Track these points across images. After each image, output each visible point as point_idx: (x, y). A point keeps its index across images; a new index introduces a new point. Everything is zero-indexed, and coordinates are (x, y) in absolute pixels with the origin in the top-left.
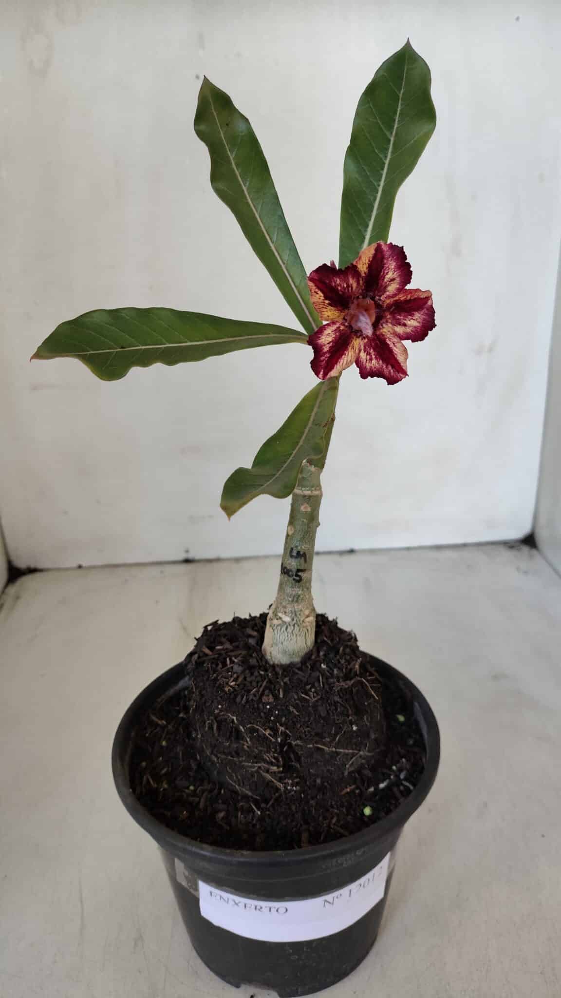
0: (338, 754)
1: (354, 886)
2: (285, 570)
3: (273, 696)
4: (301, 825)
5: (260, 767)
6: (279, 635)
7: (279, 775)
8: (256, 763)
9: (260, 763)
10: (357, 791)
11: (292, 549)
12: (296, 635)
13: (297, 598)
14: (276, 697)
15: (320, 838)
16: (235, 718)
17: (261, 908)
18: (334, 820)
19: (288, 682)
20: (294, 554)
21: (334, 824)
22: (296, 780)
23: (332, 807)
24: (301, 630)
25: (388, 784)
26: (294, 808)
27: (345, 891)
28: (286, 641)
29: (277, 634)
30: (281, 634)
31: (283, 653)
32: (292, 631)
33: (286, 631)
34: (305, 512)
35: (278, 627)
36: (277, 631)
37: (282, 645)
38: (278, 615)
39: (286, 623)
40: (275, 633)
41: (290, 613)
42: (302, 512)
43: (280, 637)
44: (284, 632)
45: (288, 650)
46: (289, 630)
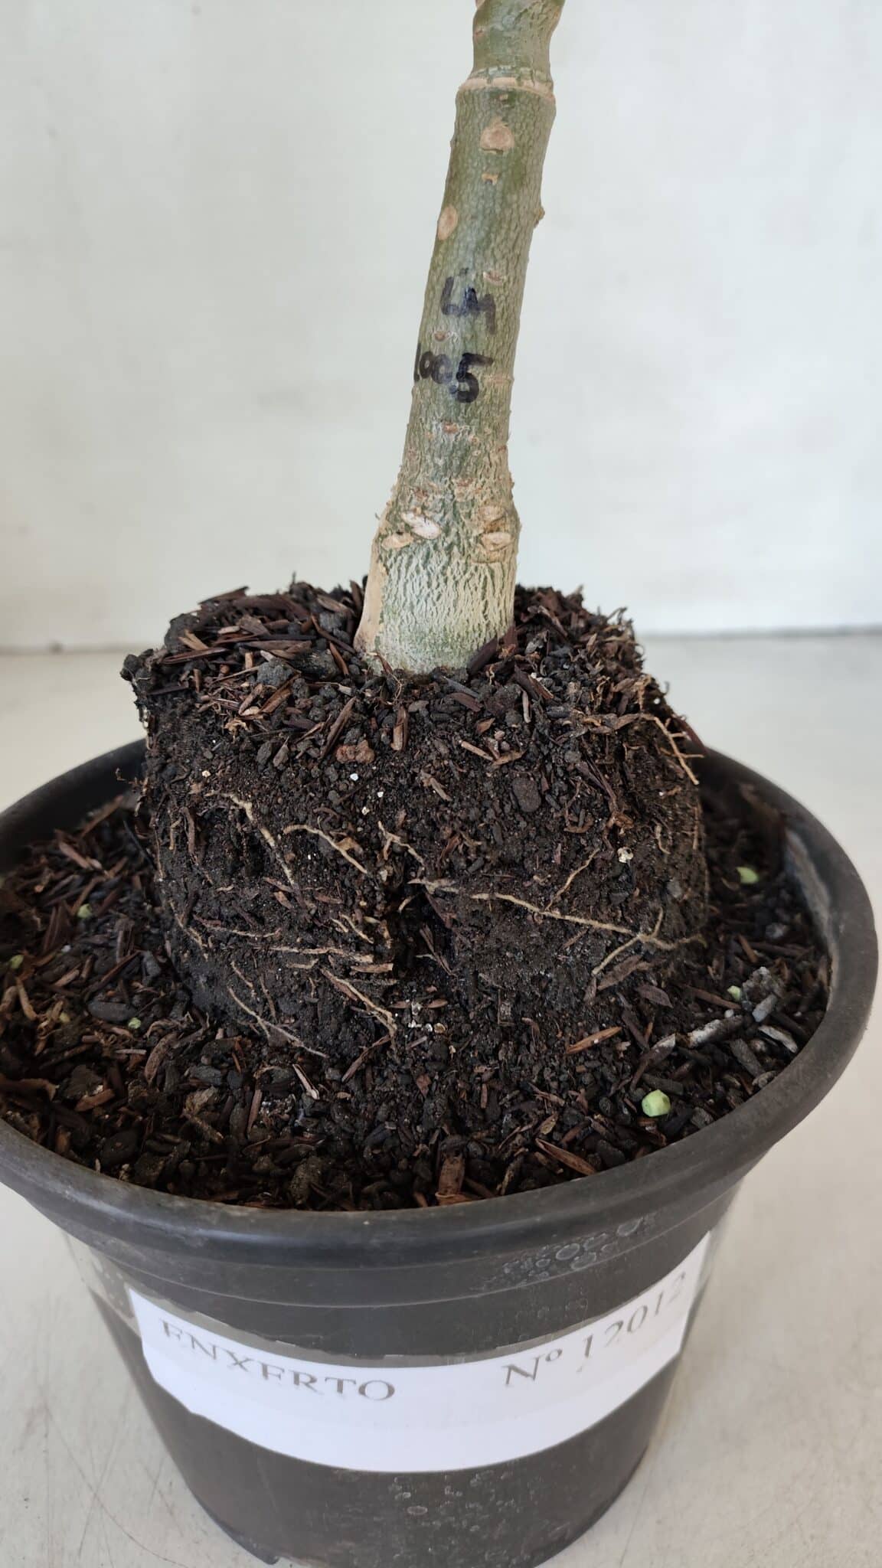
0: (568, 929)
1: (599, 1328)
2: (427, 364)
3: (371, 746)
4: (443, 1136)
5: (323, 960)
6: (401, 583)
7: (385, 983)
8: (314, 947)
9: (323, 945)
10: (624, 1046)
11: (449, 282)
12: (457, 583)
13: (462, 459)
14: (381, 751)
15: (502, 1179)
16: (248, 806)
17: (313, 1380)
18: (547, 1127)
19: (424, 713)
20: (457, 299)
21: (549, 1137)
22: (435, 1005)
23: (543, 1085)
24: (472, 569)
25: (718, 1030)
26: (422, 1083)
27: (572, 1342)
28: (422, 601)
29: (399, 578)
30: (408, 577)
31: (414, 639)
32: (444, 568)
33: (425, 567)
34: (494, 153)
35: (399, 558)
36: (399, 571)
37: (413, 613)
38: (402, 521)
39: (425, 542)
40: (393, 577)
41: (438, 510)
42: (486, 153)
43: (405, 589)
44: (418, 572)
45: (431, 630)
46: (435, 565)
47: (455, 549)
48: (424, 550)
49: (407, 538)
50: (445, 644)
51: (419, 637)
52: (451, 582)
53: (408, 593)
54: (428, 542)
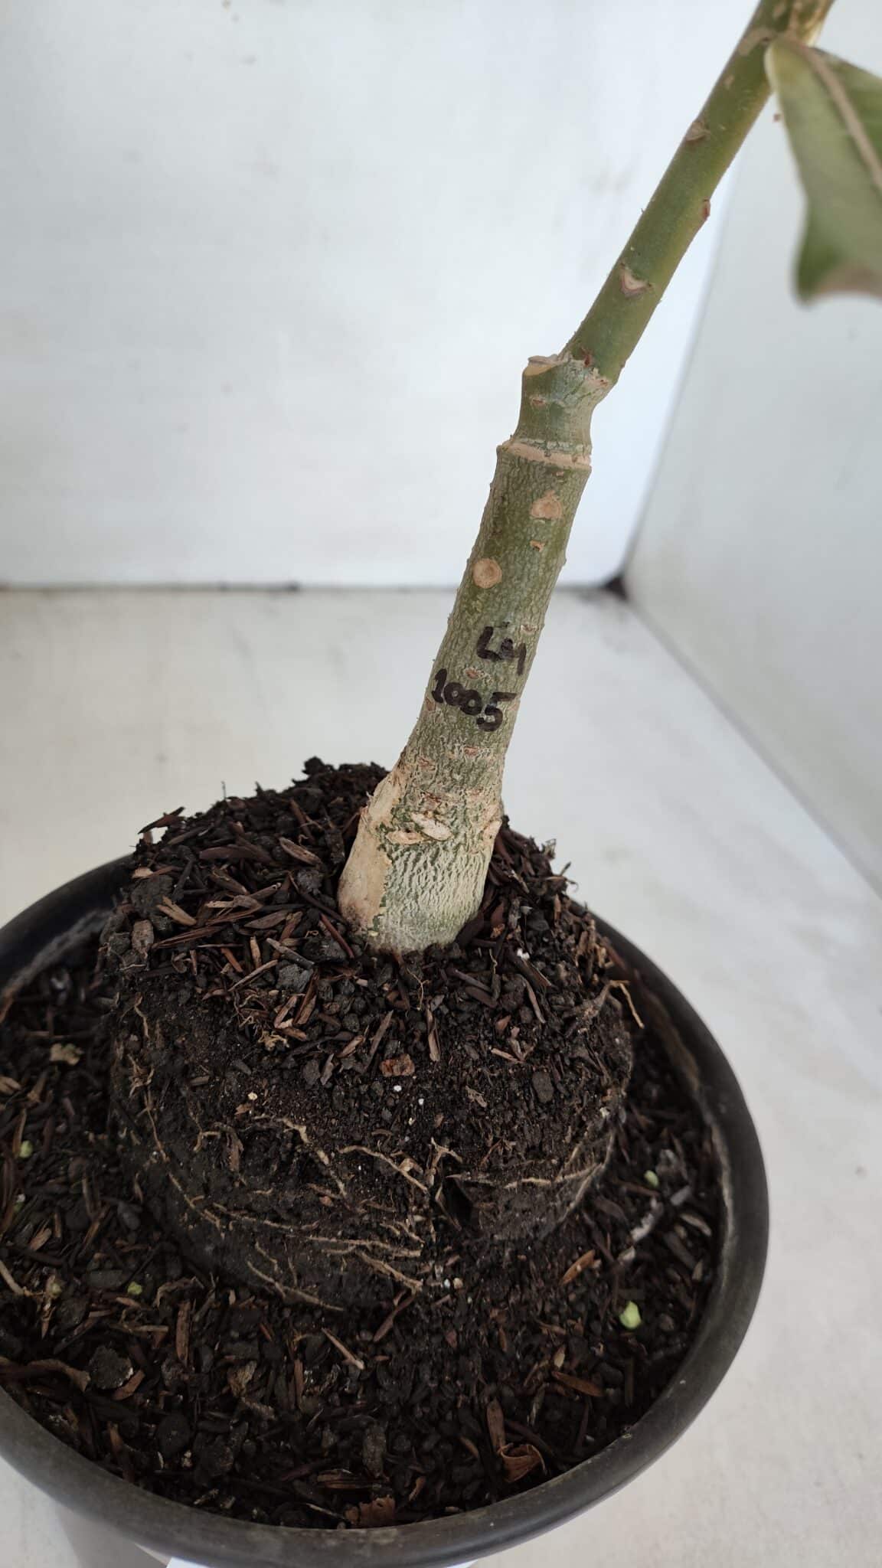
2: (444, 687)
3: (411, 1056)
5: (362, 1248)
6: (407, 875)
8: (356, 1239)
9: (367, 1238)
10: (597, 1264)
11: (489, 632)
12: (458, 875)
13: (479, 775)
16: (303, 1130)
19: (447, 1011)
22: (451, 1261)
24: (471, 861)
25: (653, 1226)
28: (427, 892)
29: (405, 870)
30: (415, 871)
31: (415, 922)
32: (450, 864)
33: (432, 863)
34: (543, 522)
35: (407, 853)
36: (406, 865)
37: (417, 902)
38: (412, 821)
39: (435, 843)
40: (398, 869)
41: (450, 816)
42: (536, 521)
43: (411, 880)
44: (425, 867)
45: (431, 915)
46: (443, 860)
47: (462, 847)
48: (433, 850)
49: (416, 838)
50: (441, 925)
51: (419, 920)
52: (454, 875)
53: (413, 884)
54: (439, 843)
